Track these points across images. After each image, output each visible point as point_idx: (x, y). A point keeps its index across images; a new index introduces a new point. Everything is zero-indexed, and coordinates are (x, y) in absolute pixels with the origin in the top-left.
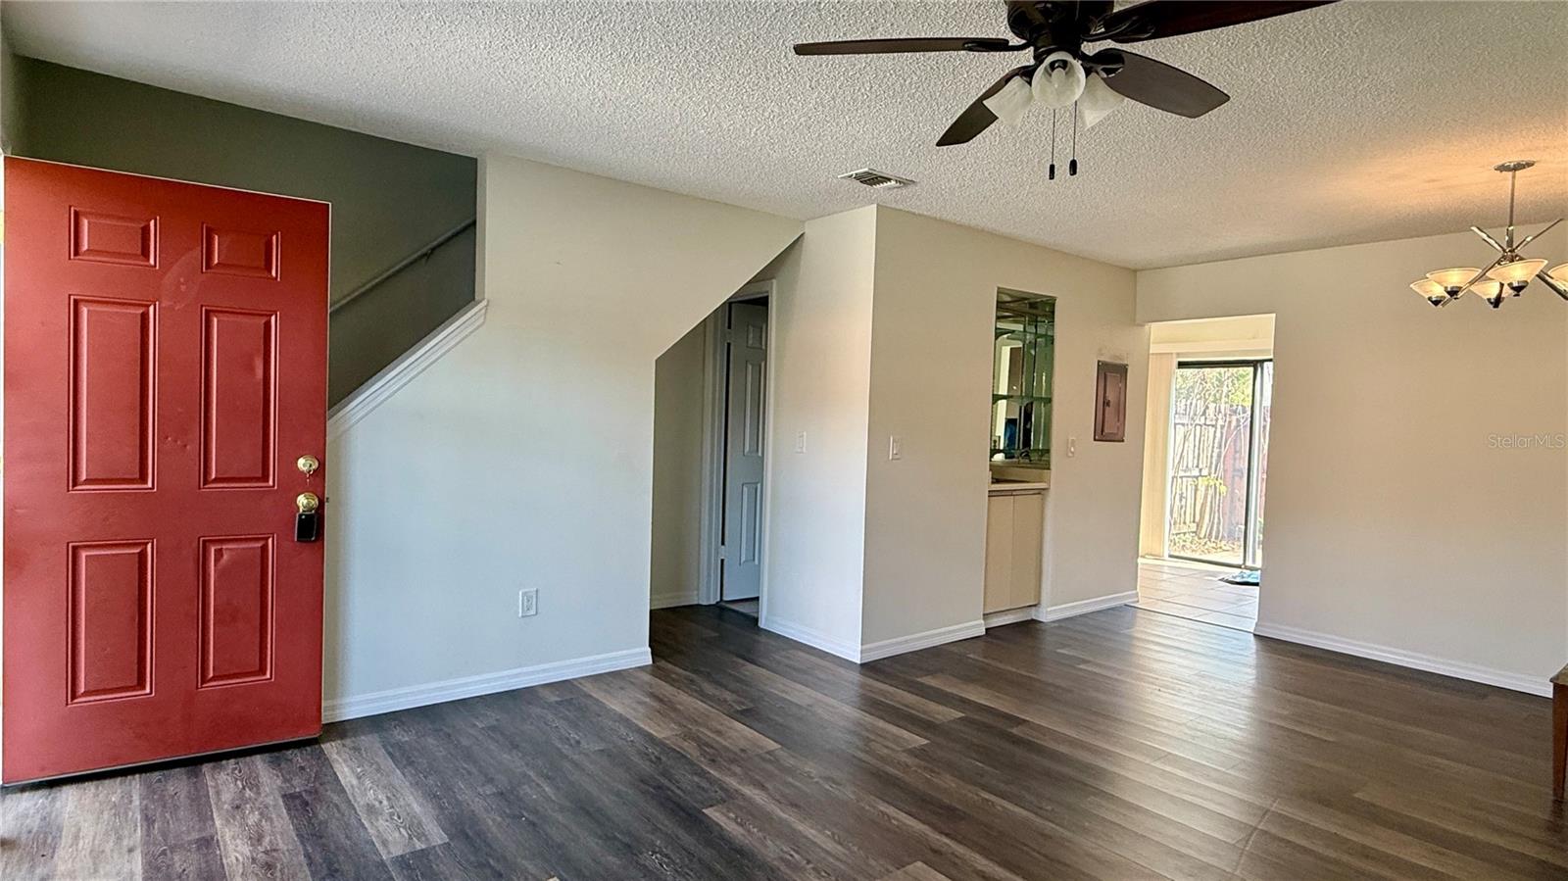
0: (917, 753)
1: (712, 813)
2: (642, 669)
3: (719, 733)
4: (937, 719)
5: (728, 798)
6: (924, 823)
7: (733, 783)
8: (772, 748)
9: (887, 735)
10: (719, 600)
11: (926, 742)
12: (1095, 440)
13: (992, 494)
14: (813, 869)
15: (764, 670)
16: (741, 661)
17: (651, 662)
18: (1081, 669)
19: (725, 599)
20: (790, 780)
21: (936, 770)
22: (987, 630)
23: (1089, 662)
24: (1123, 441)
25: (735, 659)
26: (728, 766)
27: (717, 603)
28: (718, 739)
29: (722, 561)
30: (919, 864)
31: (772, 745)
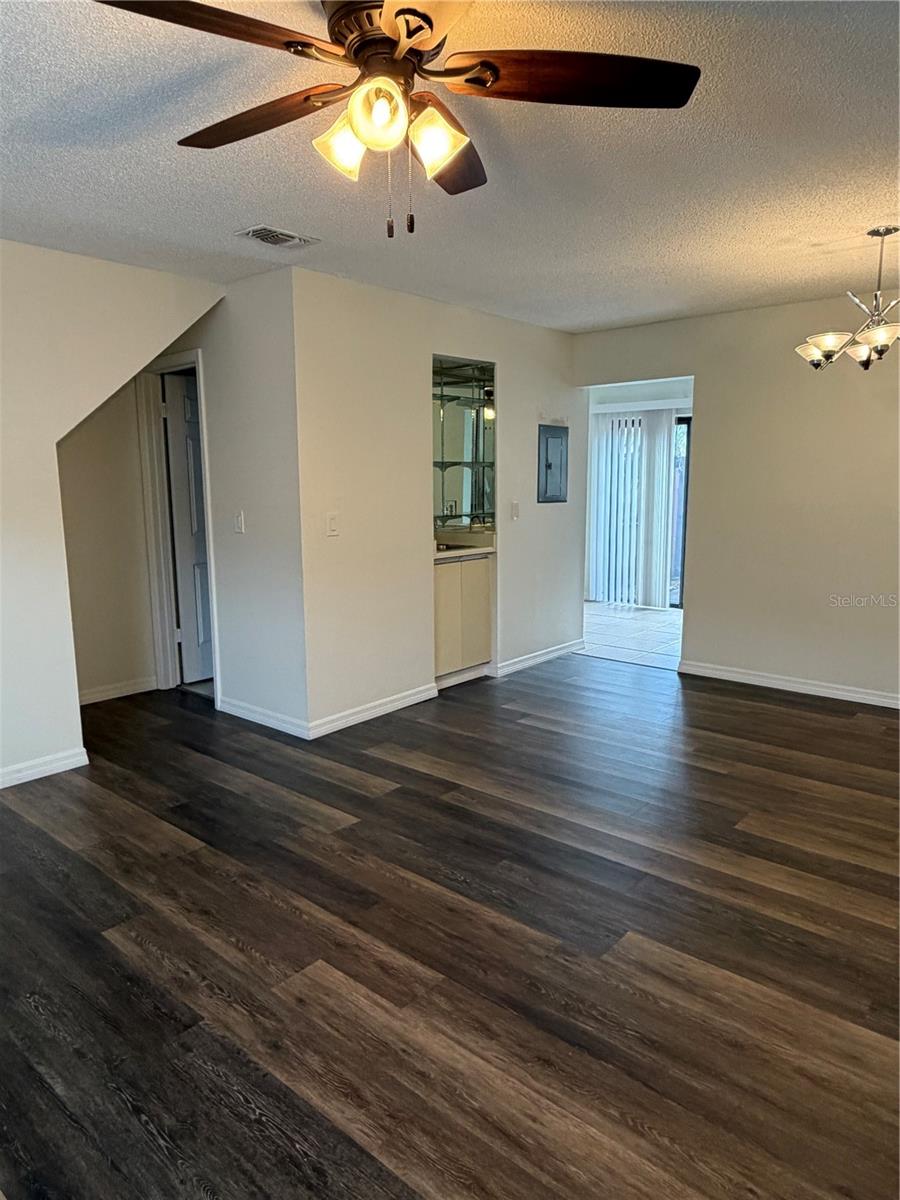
0: (345, 834)
1: (112, 935)
2: (76, 771)
3: (142, 837)
4: (372, 793)
5: (134, 912)
6: (334, 913)
7: (143, 895)
8: (197, 848)
9: (318, 818)
10: (179, 683)
11: (355, 820)
12: (539, 502)
13: (438, 562)
14: (207, 986)
15: (209, 758)
16: (187, 750)
17: (87, 762)
18: (519, 724)
19: (187, 680)
20: (208, 883)
21: (360, 851)
22: (440, 691)
23: (529, 715)
24: (566, 501)
25: (182, 749)
26: (141, 874)
27: (178, 686)
28: (140, 844)
29: (180, 644)
30: (320, 963)
31: (196, 844)
